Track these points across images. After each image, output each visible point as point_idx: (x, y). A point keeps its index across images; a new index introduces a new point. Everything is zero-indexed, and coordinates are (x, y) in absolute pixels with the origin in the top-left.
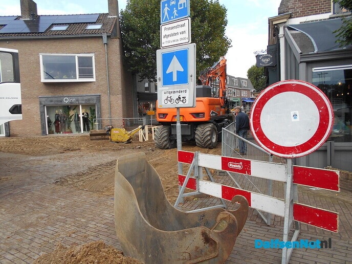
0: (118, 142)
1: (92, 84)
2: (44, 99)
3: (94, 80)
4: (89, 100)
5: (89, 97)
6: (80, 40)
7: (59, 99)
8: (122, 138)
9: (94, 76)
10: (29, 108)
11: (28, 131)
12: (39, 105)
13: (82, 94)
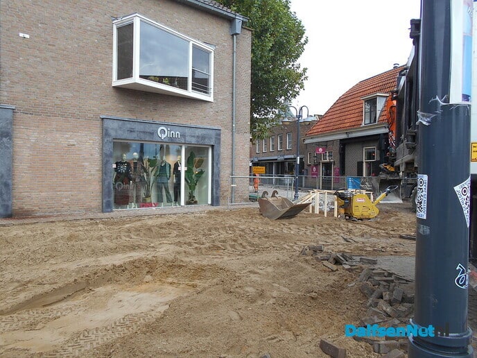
0: (361, 220)
1: (208, 106)
2: (115, 125)
3: (209, 98)
4: (203, 137)
5: (204, 132)
6: (192, 11)
7: (149, 128)
8: (369, 212)
9: (212, 91)
10: (72, 142)
11: (65, 201)
12: (98, 138)
13: (188, 124)
